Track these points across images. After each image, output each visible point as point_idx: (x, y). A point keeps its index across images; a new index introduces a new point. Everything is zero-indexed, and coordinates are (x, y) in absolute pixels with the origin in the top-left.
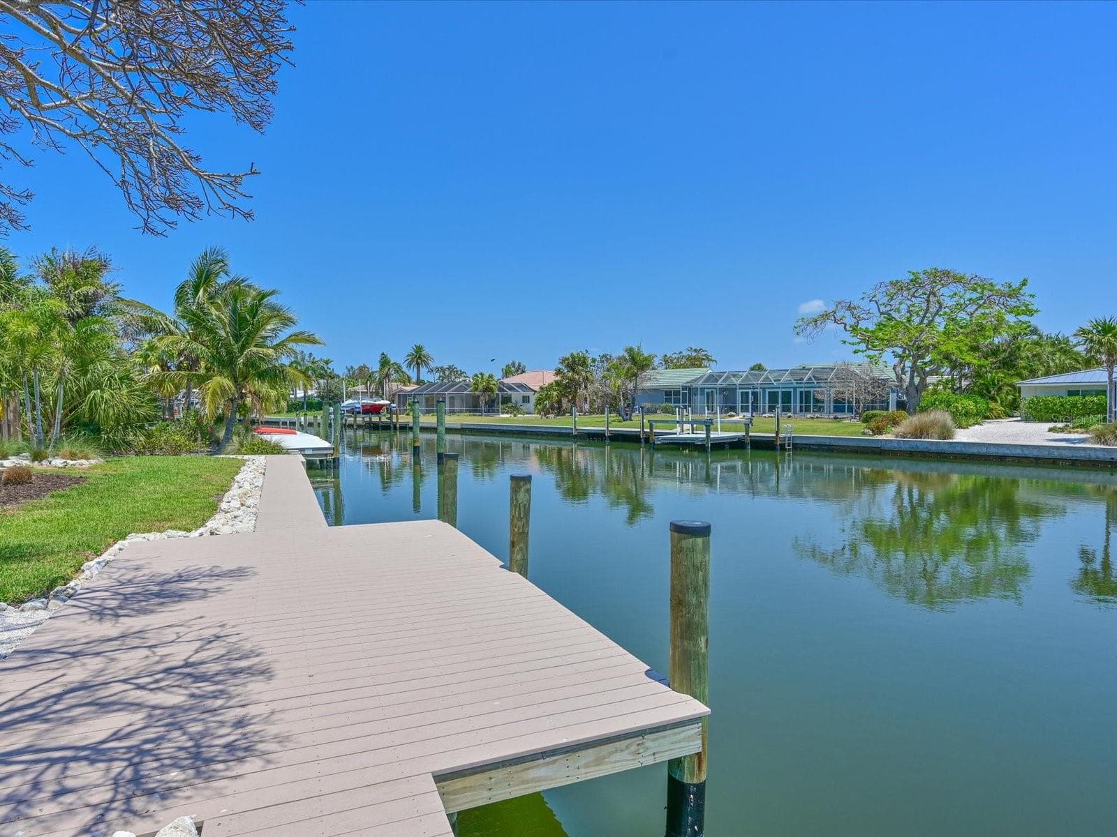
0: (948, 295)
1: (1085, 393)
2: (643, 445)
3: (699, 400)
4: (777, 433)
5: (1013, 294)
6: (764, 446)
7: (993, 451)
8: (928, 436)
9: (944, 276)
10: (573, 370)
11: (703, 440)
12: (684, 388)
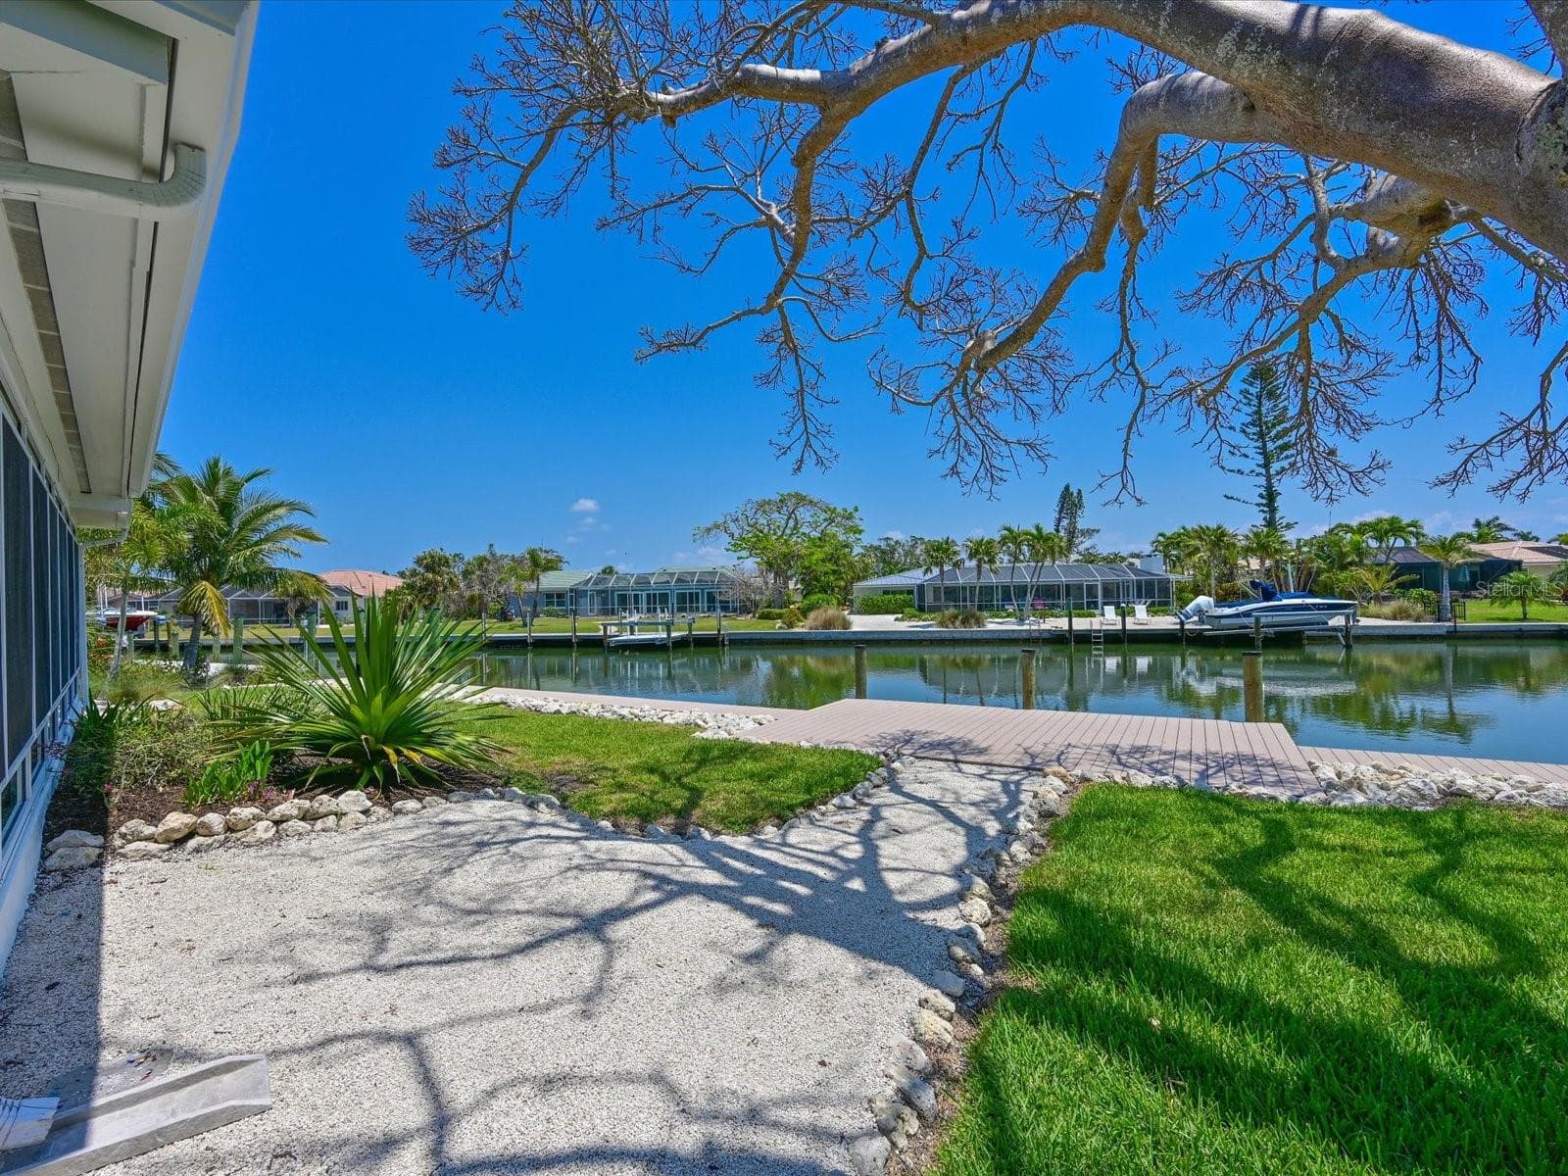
0: (804, 514)
1: (894, 593)
2: (575, 649)
3: (585, 603)
4: (719, 631)
5: (850, 517)
6: (708, 643)
7: (882, 636)
8: (834, 628)
9: (801, 499)
10: (434, 572)
11: (663, 639)
12: (571, 590)
